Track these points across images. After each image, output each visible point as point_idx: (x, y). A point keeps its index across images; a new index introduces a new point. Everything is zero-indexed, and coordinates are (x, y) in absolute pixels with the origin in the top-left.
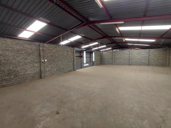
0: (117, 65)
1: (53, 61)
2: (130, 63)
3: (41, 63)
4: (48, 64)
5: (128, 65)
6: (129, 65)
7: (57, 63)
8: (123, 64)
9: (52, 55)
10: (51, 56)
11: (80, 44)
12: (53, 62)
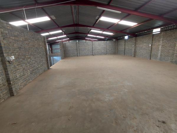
0: (82, 56)
1: (23, 57)
2: (93, 54)
3: (7, 63)
4: (18, 65)
5: (91, 55)
6: (93, 55)
7: (29, 60)
8: (87, 55)
9: (19, 46)
10: (20, 48)
11: (40, 30)
12: (24, 59)
